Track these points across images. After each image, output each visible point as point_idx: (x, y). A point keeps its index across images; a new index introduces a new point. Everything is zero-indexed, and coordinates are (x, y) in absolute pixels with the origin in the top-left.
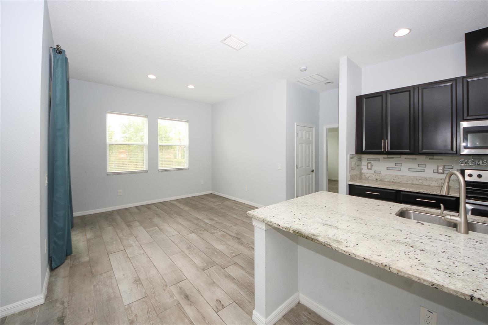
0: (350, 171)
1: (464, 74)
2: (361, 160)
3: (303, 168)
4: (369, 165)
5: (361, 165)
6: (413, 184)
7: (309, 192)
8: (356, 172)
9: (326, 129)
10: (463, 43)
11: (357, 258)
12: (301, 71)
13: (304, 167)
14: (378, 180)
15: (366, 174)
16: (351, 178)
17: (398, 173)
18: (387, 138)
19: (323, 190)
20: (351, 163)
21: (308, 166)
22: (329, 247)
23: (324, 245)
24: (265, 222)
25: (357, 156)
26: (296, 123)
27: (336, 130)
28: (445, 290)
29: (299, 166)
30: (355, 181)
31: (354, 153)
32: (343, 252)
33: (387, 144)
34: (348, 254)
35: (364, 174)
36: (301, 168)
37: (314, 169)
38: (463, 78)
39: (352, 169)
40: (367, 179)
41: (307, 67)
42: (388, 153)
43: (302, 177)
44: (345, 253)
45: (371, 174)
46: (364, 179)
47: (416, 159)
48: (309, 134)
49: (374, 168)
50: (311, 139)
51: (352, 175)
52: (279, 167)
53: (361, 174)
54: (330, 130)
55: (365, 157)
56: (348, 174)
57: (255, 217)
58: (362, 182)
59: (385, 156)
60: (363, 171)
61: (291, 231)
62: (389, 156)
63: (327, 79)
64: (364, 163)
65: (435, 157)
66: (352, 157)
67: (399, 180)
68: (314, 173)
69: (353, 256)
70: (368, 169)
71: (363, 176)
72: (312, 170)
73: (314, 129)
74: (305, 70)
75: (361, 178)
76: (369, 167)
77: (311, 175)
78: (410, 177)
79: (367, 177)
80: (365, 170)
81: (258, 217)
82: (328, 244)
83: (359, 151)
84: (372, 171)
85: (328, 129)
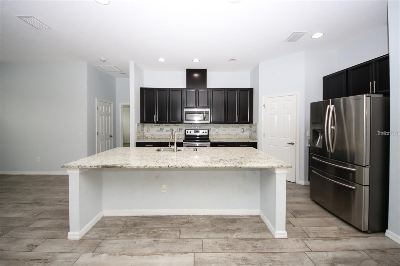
0: (137, 134)
1: (186, 87)
2: (144, 127)
3: (102, 134)
4: (148, 130)
5: (144, 130)
6: (168, 138)
7: (108, 148)
8: (141, 134)
9: (121, 106)
10: (186, 72)
11: (135, 167)
12: (101, 60)
13: (104, 134)
14: (153, 138)
15: (146, 135)
16: (138, 138)
17: (162, 133)
18: (156, 115)
19: (119, 146)
20: (137, 129)
21: (107, 133)
22: (122, 168)
23: (120, 167)
24: (80, 167)
25: (141, 125)
26: (96, 99)
27: (128, 106)
28: (162, 167)
29: (100, 133)
30: (140, 140)
31: (140, 123)
32: (129, 167)
33: (156, 118)
34: (131, 167)
35: (145, 135)
36: (101, 135)
37: (112, 135)
38: (185, 89)
39: (138, 132)
40: (147, 138)
41: (106, 59)
42: (157, 123)
43: (103, 141)
44: (130, 167)
45: (149, 135)
46: (145, 138)
47: (169, 125)
48: (108, 109)
49: (151, 132)
50: (110, 112)
51: (138, 136)
52: (81, 135)
53: (144, 135)
54: (124, 107)
55: (146, 125)
56: (136, 136)
57: (70, 167)
58: (144, 140)
59: (156, 124)
60: (145, 134)
61: (100, 167)
62: (158, 124)
63: (122, 71)
64: (145, 128)
65: (177, 124)
66: (138, 125)
67: (162, 137)
68: (112, 138)
69: (133, 167)
70: (148, 132)
71: (145, 137)
72: (111, 136)
73: (112, 104)
74: (105, 61)
75: (144, 138)
76: (148, 131)
77: (110, 140)
78: (167, 135)
79: (147, 137)
80: (146, 133)
81: (73, 166)
82: (122, 166)
83: (142, 121)
84: (150, 133)
85: (123, 106)
